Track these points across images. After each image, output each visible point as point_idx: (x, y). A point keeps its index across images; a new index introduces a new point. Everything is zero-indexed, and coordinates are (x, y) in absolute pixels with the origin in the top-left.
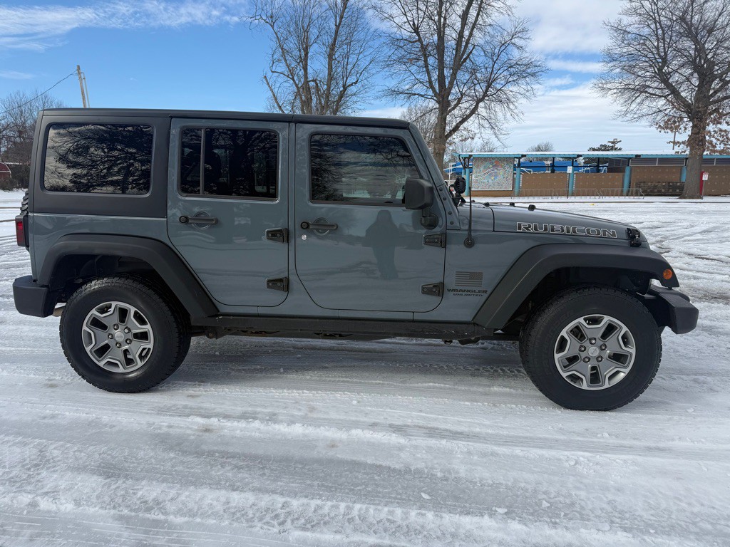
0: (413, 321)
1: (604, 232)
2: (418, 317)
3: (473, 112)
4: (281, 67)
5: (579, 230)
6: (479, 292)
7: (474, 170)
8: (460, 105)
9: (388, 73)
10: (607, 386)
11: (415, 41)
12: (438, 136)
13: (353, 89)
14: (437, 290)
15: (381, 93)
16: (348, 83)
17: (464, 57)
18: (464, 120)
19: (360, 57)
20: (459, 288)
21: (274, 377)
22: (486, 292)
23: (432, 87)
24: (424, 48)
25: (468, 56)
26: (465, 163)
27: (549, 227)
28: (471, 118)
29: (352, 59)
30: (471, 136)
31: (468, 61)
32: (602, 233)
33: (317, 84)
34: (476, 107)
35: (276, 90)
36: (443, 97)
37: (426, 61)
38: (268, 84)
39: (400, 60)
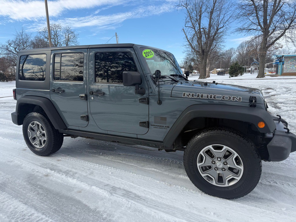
0: (137, 139)
1: (234, 98)
2: (139, 137)
3: (282, 35)
4: (190, 24)
5: (218, 97)
6: (165, 127)
7: (285, 63)
8: (274, 32)
9: (238, 21)
10: (227, 185)
11: (252, 5)
12: (262, 47)
13: (221, 30)
14: (146, 124)
15: (235, 31)
16: (219, 27)
17: (278, 9)
18: (278, 39)
19: (225, 15)
20: (156, 124)
21: (96, 157)
22: (169, 127)
23: (260, 25)
24: (256, 7)
25: (280, 8)
26: (280, 60)
27: (200, 95)
28: (281, 38)
29: (222, 16)
30: (281, 46)
31: (280, 10)
32: (232, 99)
33: (204, 30)
34: (284, 33)
35: (187, 34)
36: (266, 29)
37: (257, 13)
38: (184, 32)
39: (244, 15)
